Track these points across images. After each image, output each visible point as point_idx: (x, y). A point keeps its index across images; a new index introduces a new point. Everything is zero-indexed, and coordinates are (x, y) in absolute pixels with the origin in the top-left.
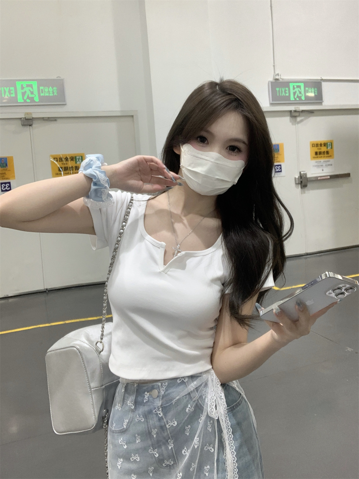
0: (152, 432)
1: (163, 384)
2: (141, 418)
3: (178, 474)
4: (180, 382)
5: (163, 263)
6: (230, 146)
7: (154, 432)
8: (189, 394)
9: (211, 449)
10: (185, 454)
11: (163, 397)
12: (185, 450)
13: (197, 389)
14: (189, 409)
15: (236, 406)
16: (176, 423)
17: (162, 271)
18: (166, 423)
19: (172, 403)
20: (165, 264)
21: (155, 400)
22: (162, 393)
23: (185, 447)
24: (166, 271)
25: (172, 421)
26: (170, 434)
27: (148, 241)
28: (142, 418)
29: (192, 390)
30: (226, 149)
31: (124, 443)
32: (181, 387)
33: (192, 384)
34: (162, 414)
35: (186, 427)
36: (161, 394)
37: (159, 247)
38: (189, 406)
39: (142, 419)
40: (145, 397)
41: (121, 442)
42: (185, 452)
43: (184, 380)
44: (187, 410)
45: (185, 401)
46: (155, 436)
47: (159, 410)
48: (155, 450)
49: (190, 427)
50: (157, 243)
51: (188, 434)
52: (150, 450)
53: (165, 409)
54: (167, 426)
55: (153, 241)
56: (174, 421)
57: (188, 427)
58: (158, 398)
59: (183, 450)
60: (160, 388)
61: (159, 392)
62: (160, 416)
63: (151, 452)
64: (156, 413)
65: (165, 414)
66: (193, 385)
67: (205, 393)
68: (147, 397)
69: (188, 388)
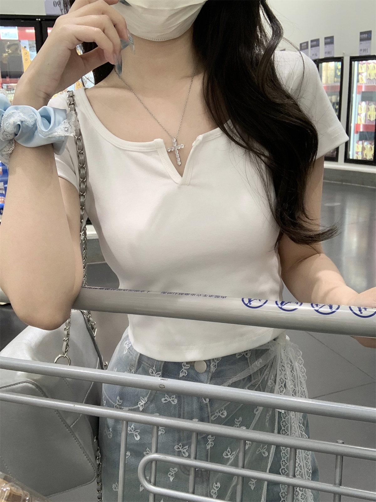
2: (172, 399)
3: (214, 484)
4: (239, 357)
8: (250, 376)
9: (264, 453)
10: (228, 457)
12: (229, 451)
17: (181, 185)
22: (213, 369)
23: (229, 448)
24: (187, 180)
29: (255, 371)
32: (240, 364)
33: (256, 362)
35: (236, 420)
36: (211, 371)
39: (173, 401)
40: (183, 368)
42: (227, 455)
43: (245, 355)
48: (184, 447)
49: (242, 420)
54: (211, 417)
55: (140, 146)
57: (238, 420)
58: (206, 374)
66: (258, 364)
68: (185, 369)
69: (250, 367)
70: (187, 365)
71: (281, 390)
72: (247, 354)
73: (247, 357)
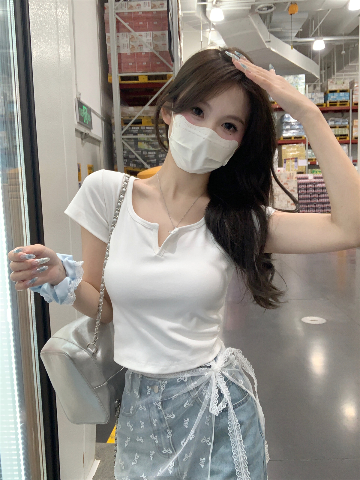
0: (153, 421)
1: (163, 382)
4: (179, 381)
5: (158, 245)
6: (226, 124)
7: (155, 421)
8: (188, 392)
11: (163, 392)
12: (184, 441)
13: (197, 388)
14: (187, 404)
15: (239, 405)
16: (174, 416)
17: (157, 255)
18: (164, 416)
19: (172, 399)
20: (160, 246)
21: (156, 395)
22: (162, 389)
23: (184, 439)
24: (161, 253)
25: (170, 414)
26: (169, 425)
27: (139, 224)
28: (144, 408)
29: (192, 389)
30: (222, 126)
31: (131, 426)
32: (181, 386)
34: (161, 407)
35: (184, 420)
36: (161, 391)
37: (152, 228)
38: (187, 402)
40: (147, 390)
41: (128, 425)
43: (183, 380)
44: (185, 406)
45: (185, 398)
46: (155, 425)
47: (159, 403)
49: (189, 420)
50: (149, 225)
51: (187, 427)
52: (151, 436)
53: (164, 403)
54: (166, 418)
55: (145, 223)
56: (172, 414)
58: (159, 394)
59: (182, 441)
60: (161, 385)
61: (159, 389)
62: (159, 409)
63: (152, 437)
64: (156, 405)
65: (164, 408)
66: (193, 384)
67: (206, 390)
68: (149, 390)
69: (188, 387)
70: (149, 388)
71: (216, 397)
72: (184, 379)
73: (185, 381)
